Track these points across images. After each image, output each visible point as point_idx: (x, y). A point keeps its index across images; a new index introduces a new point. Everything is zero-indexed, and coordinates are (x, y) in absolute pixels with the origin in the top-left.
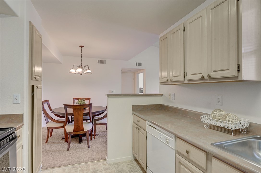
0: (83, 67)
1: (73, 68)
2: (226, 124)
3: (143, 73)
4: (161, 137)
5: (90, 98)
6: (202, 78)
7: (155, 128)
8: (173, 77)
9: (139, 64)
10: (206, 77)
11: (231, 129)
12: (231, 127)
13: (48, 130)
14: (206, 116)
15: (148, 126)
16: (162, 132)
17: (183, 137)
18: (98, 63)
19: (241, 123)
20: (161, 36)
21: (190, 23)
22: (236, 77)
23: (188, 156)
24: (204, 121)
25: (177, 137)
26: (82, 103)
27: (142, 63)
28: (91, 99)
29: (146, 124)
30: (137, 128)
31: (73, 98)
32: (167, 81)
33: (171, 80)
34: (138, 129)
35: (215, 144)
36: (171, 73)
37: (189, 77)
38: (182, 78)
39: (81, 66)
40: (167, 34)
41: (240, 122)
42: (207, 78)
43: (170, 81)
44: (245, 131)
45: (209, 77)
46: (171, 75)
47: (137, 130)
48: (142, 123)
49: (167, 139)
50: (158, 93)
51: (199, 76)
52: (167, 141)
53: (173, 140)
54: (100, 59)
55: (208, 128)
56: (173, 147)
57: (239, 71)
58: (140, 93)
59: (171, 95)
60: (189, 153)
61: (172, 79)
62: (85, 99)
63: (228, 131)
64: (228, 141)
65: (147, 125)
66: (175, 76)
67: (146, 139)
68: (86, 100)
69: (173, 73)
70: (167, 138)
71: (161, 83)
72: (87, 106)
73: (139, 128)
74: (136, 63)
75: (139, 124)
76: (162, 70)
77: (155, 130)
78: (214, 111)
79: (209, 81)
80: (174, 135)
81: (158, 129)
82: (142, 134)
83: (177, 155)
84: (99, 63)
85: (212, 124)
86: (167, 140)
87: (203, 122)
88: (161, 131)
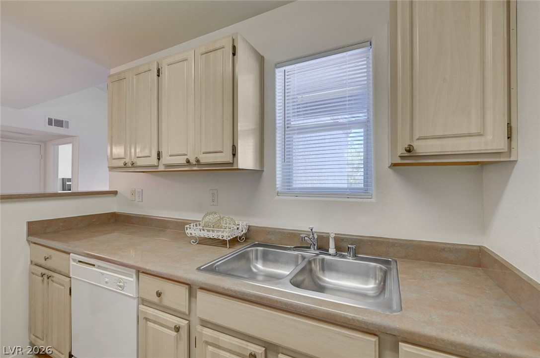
2: (220, 234)
3: (71, 145)
4: (107, 280)
6: (187, 163)
7: (94, 265)
8: (138, 157)
9: (59, 123)
10: (193, 161)
11: (226, 239)
12: (226, 235)
14: (195, 225)
15: (75, 264)
16: (110, 269)
17: (151, 269)
19: (238, 229)
20: (113, 71)
21: (168, 65)
22: (231, 163)
23: (161, 301)
24: (191, 234)
25: (140, 272)
27: (67, 122)
29: (69, 260)
30: (42, 275)
32: (125, 165)
33: (133, 164)
34: (45, 277)
35: (202, 268)
36: (133, 151)
37: (166, 159)
38: (153, 161)
40: (124, 72)
41: (238, 226)
42: (194, 163)
43: (130, 166)
44: (243, 239)
45: (198, 161)
46: (133, 154)
47: (43, 281)
48: (57, 261)
49: (120, 280)
50: (107, 189)
51: (182, 160)
52: (120, 286)
53: (133, 279)
55: (198, 243)
56: (133, 294)
57: (234, 155)
58: (63, 190)
59: (136, 192)
60: (162, 295)
61: (136, 162)
63: (222, 243)
64: (221, 257)
65: (72, 263)
66: (140, 155)
67: (70, 294)
69: (137, 151)
70: (121, 278)
71: (112, 168)
73: (50, 273)
74: (50, 120)
75: (49, 264)
76: (112, 142)
77: (94, 269)
78: (206, 215)
79: (198, 167)
80: (134, 269)
81: (99, 266)
82: (58, 285)
83: (141, 306)
85: (202, 236)
86: (121, 284)
87: (189, 235)
88: (106, 269)
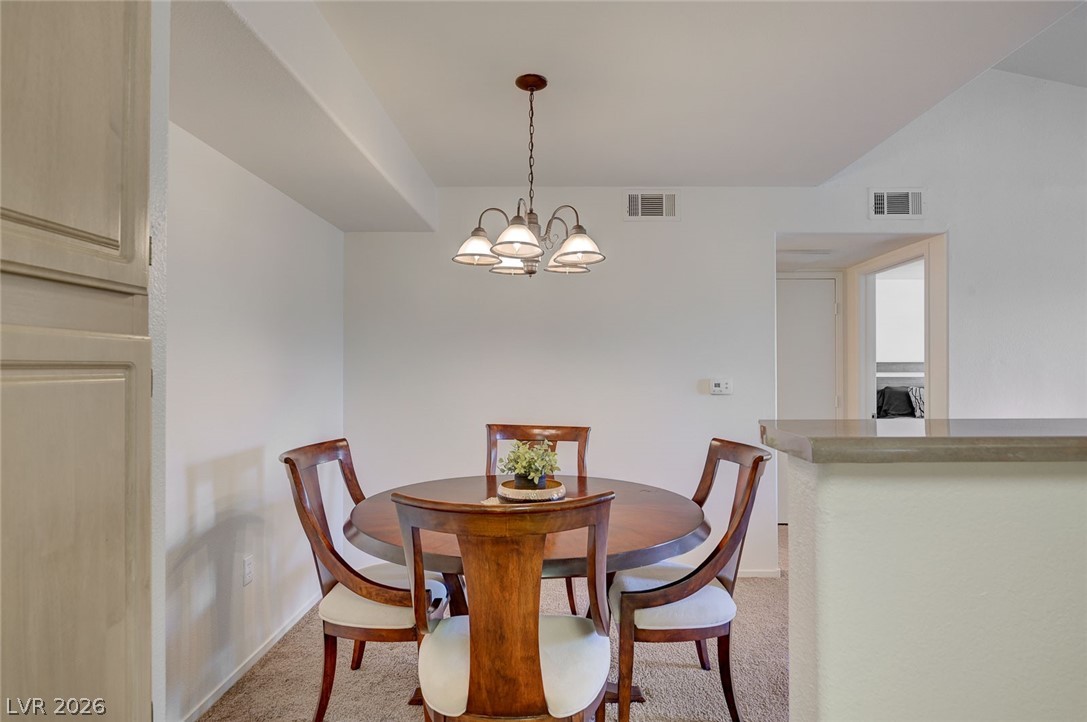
0: (543, 222)
1: (477, 232)
3: (923, 262)
5: (586, 430)
9: (899, 204)
13: (330, 643)
18: (632, 212)
26: (537, 470)
27: (918, 196)
28: (591, 435)
31: (489, 426)
39: (531, 211)
54: (641, 191)
62: (559, 432)
68: (564, 438)
72: (574, 517)
74: (879, 199)
84: (637, 214)
